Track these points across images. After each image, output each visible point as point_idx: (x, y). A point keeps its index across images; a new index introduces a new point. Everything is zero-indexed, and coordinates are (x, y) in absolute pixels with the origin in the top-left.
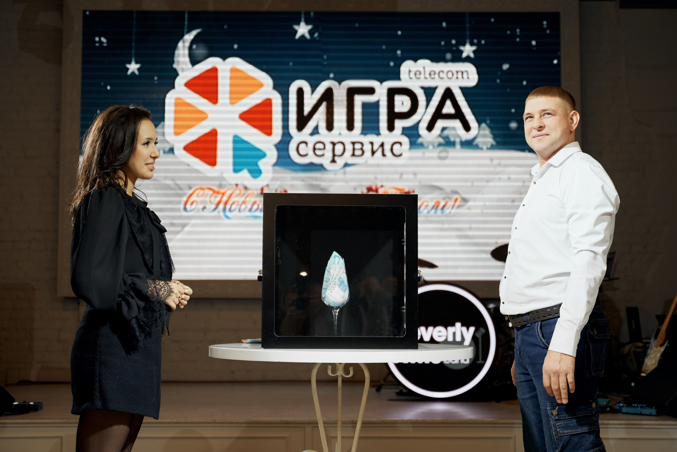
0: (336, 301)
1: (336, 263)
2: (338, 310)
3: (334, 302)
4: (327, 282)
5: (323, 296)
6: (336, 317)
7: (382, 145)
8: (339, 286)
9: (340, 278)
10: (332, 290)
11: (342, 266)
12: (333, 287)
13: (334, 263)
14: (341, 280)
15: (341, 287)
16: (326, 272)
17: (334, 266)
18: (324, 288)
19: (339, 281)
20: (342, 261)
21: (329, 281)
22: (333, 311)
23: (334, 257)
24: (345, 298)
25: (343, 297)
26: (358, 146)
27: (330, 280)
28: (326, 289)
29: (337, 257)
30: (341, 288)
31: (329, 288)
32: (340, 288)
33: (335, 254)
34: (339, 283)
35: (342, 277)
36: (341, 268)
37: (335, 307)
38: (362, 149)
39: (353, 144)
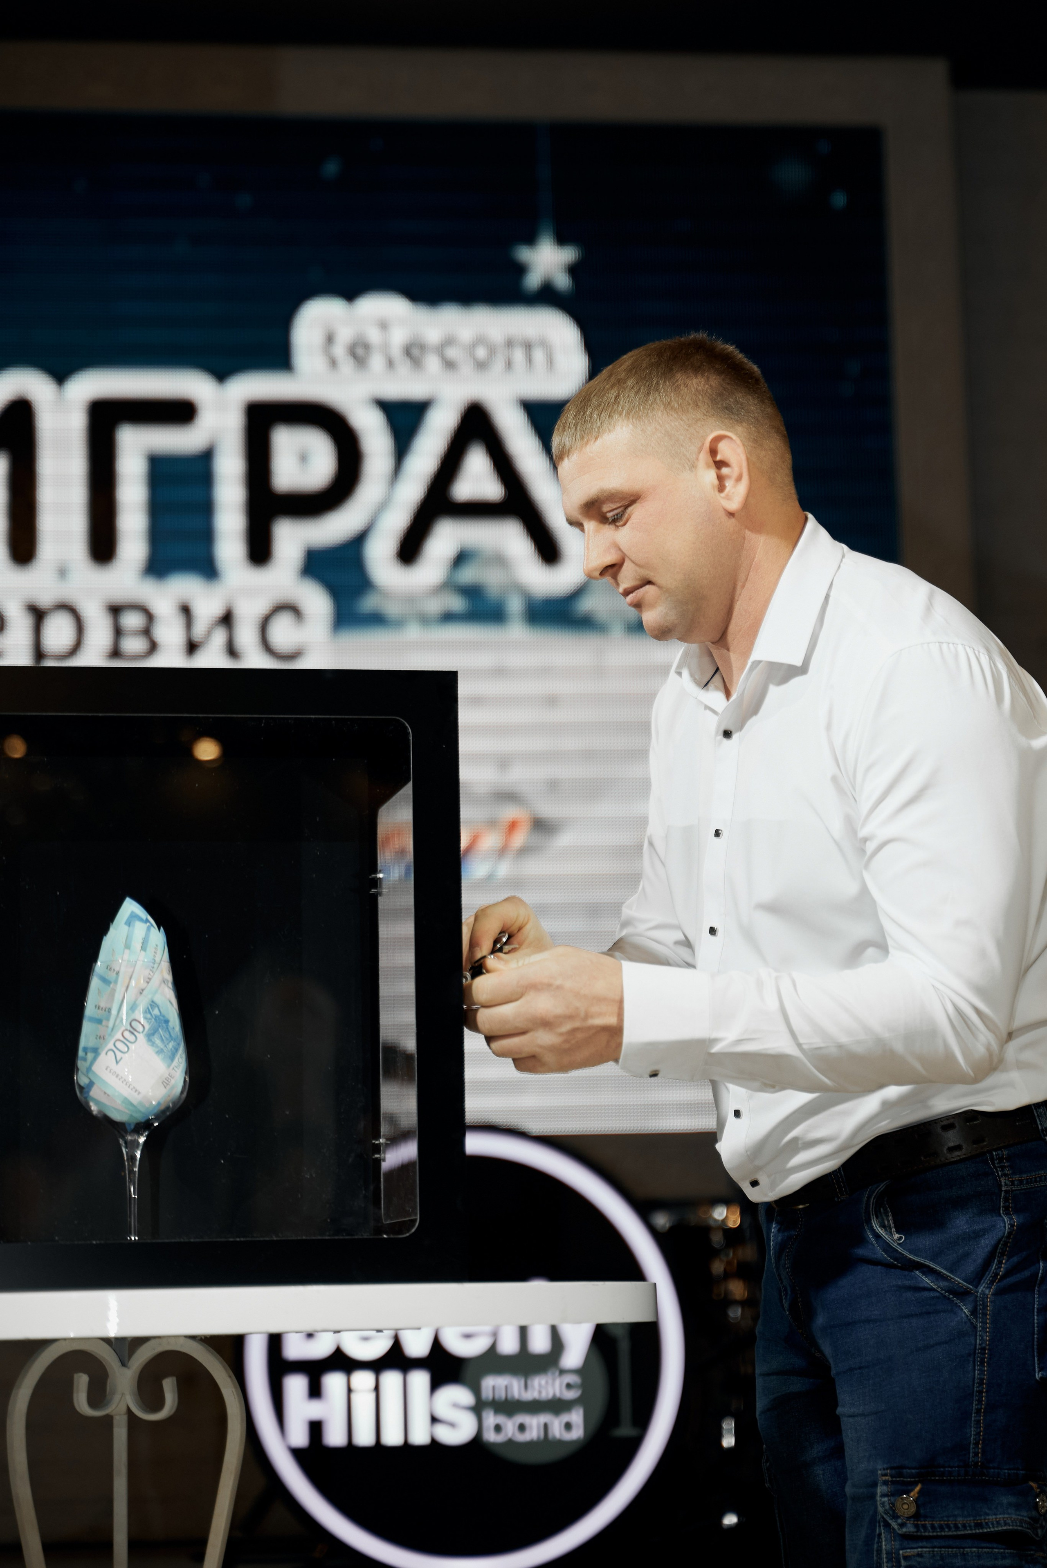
0: (135, 1098)
1: (137, 944)
2: (142, 1140)
3: (126, 1101)
4: (99, 1021)
5: (81, 1079)
6: (134, 1165)
7: (227, 620)
8: (150, 1036)
9: (153, 1004)
10: (119, 1054)
11: (158, 959)
12: (125, 1041)
13: (127, 946)
14: (156, 1012)
15: (158, 1042)
16: (95, 983)
17: (126, 957)
18: (86, 1050)
19: (149, 1016)
20: (158, 938)
21: (108, 1019)
22: (121, 1141)
23: (129, 923)
24: (173, 1087)
25: (165, 1083)
26: (132, 621)
27: (114, 1012)
28: (96, 1051)
29: (141, 920)
30: (157, 1046)
31: (110, 1046)
32: (153, 1044)
33: (130, 907)
34: (147, 1027)
35: (158, 999)
36: (156, 966)
37: (130, 1124)
38: (147, 632)
39: (115, 610)
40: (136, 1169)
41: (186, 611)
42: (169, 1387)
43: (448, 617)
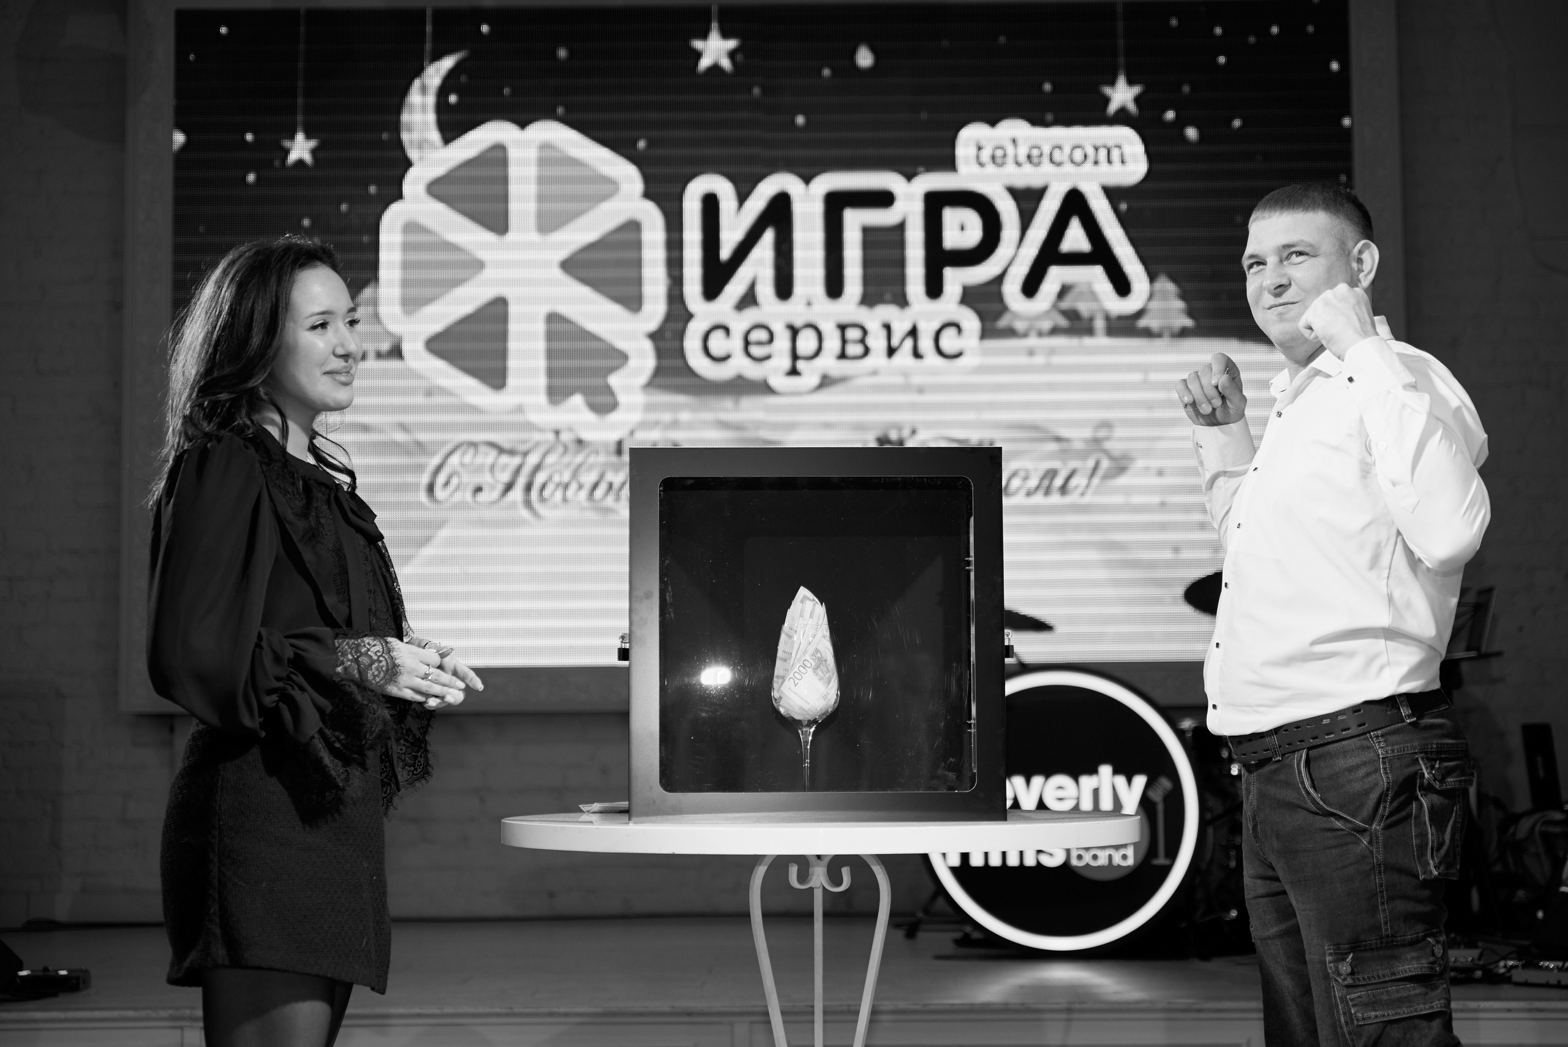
0: (806, 707)
1: (807, 614)
2: (813, 729)
3: (801, 708)
4: (785, 660)
5: (775, 694)
6: (807, 745)
7: (913, 333)
8: (815, 669)
9: (817, 651)
10: (797, 681)
11: (820, 623)
12: (800, 673)
13: (801, 616)
14: (819, 655)
15: (820, 673)
16: (783, 637)
17: (800, 622)
18: (777, 677)
19: (814, 658)
20: (821, 610)
21: (790, 659)
22: (800, 732)
23: (802, 602)
24: (829, 700)
25: (825, 697)
26: (853, 334)
27: (793, 655)
28: (783, 678)
29: (810, 599)
30: (819, 676)
31: (791, 675)
32: (817, 674)
33: (803, 592)
34: (813, 664)
35: (820, 647)
36: (819, 627)
37: (805, 721)
38: (862, 341)
39: (843, 328)
40: (808, 747)
41: (888, 327)
42: (846, 872)
43: (1055, 331)
